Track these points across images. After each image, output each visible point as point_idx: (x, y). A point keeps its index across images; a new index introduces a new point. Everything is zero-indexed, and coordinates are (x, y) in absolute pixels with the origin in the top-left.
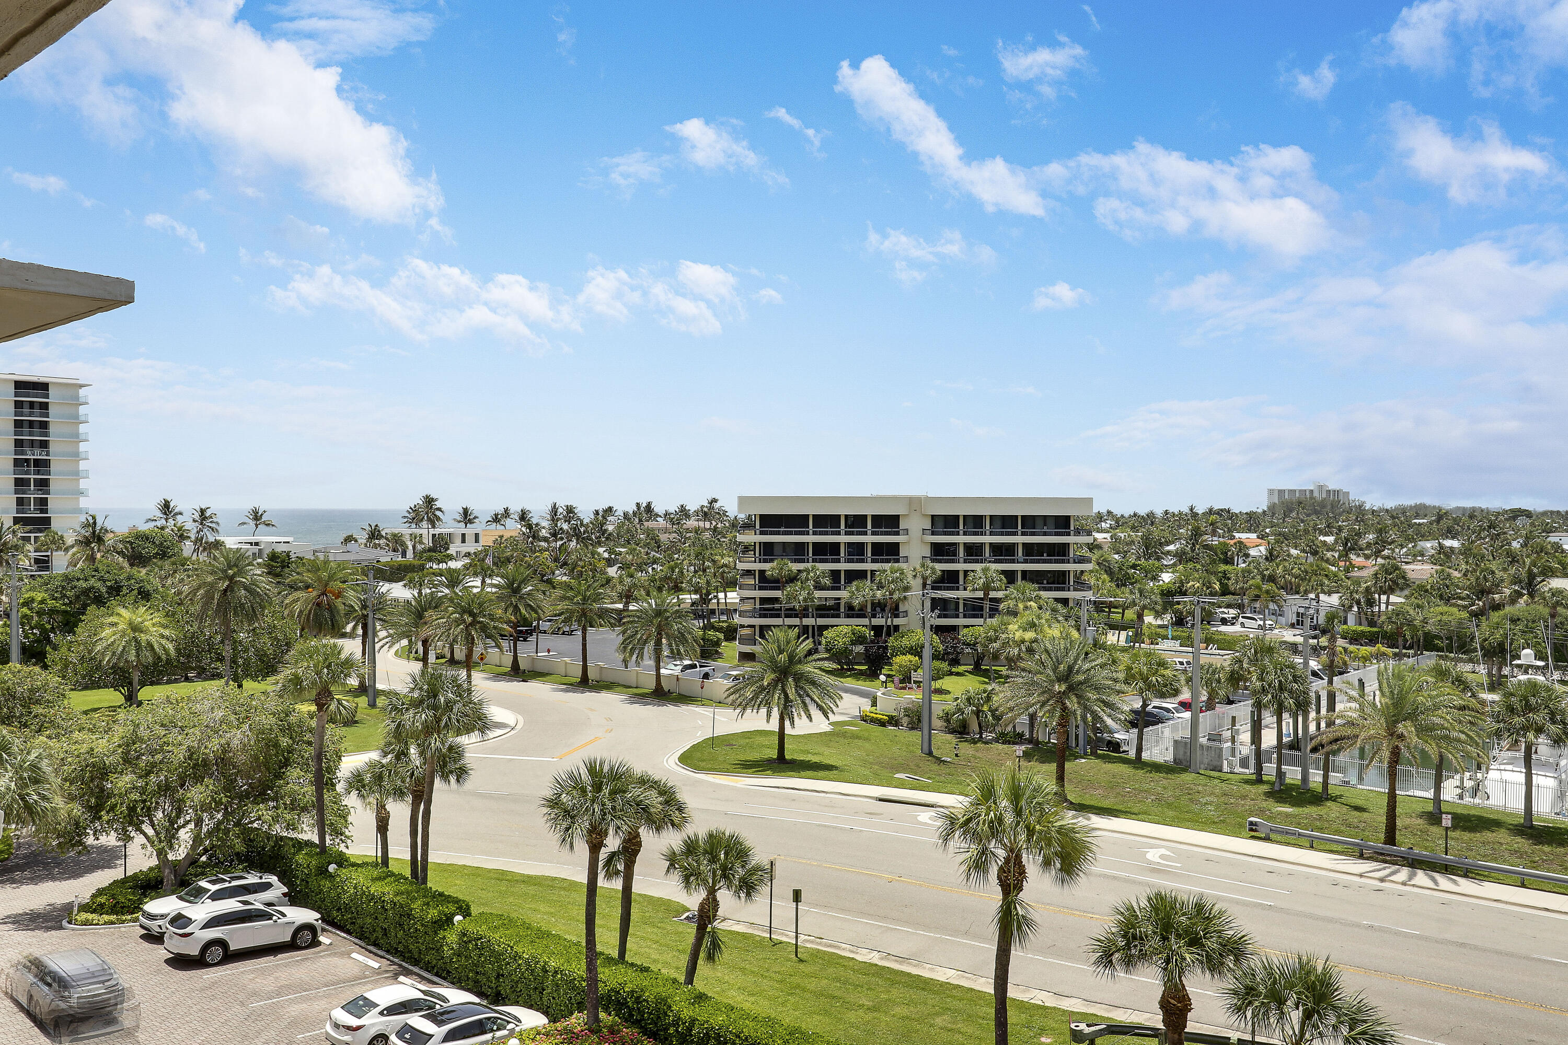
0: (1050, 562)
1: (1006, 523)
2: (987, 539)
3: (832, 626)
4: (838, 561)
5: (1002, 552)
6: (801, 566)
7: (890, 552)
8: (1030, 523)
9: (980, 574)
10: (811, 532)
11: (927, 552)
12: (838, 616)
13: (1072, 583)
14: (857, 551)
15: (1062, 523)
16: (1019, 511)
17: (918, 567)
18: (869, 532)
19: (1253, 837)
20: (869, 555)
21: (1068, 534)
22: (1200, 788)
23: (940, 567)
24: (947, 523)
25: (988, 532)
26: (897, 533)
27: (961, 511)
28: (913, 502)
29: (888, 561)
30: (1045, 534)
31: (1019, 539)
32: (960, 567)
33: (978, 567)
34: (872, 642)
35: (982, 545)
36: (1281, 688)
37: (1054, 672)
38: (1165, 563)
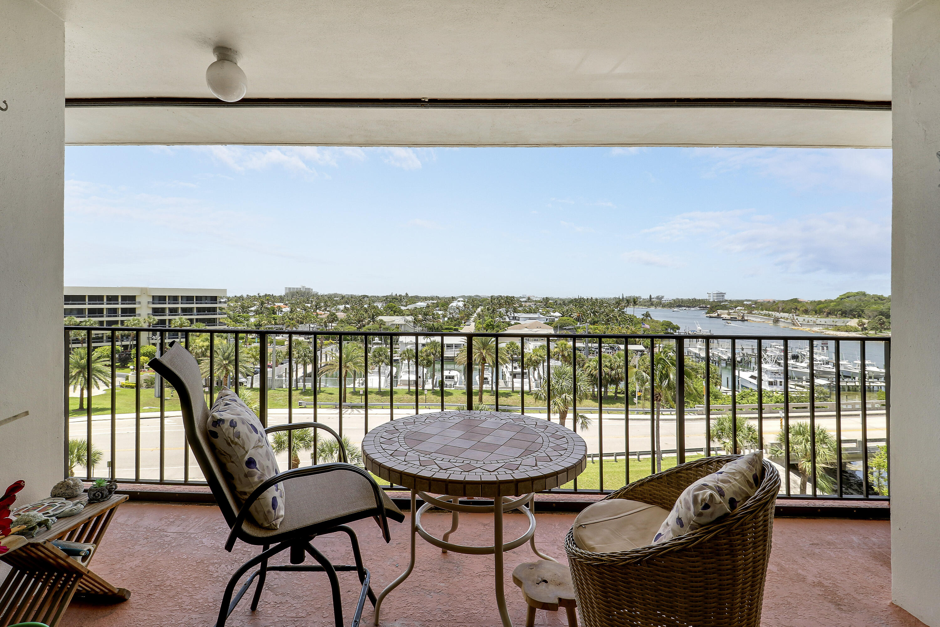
0: (209, 314)
1: (189, 299)
2: (180, 306)
3: (100, 347)
4: (103, 316)
5: (186, 311)
6: (82, 319)
7: (132, 312)
8: (199, 299)
9: (177, 320)
10: (87, 303)
11: (150, 312)
12: (102, 342)
13: (218, 323)
14: (113, 312)
15: (214, 299)
16: (195, 294)
17: (146, 318)
18: (120, 303)
19: (300, 408)
20: (120, 313)
21: (216, 303)
22: (276, 395)
23: (157, 318)
24: (162, 299)
25: (180, 303)
26: (135, 304)
27: (167, 294)
28: (144, 290)
29: (131, 316)
30: (206, 303)
31: (195, 306)
32: (167, 318)
33: (177, 317)
34: (122, 352)
35: (177, 308)
36: (305, 356)
37: (223, 357)
38: (250, 314)
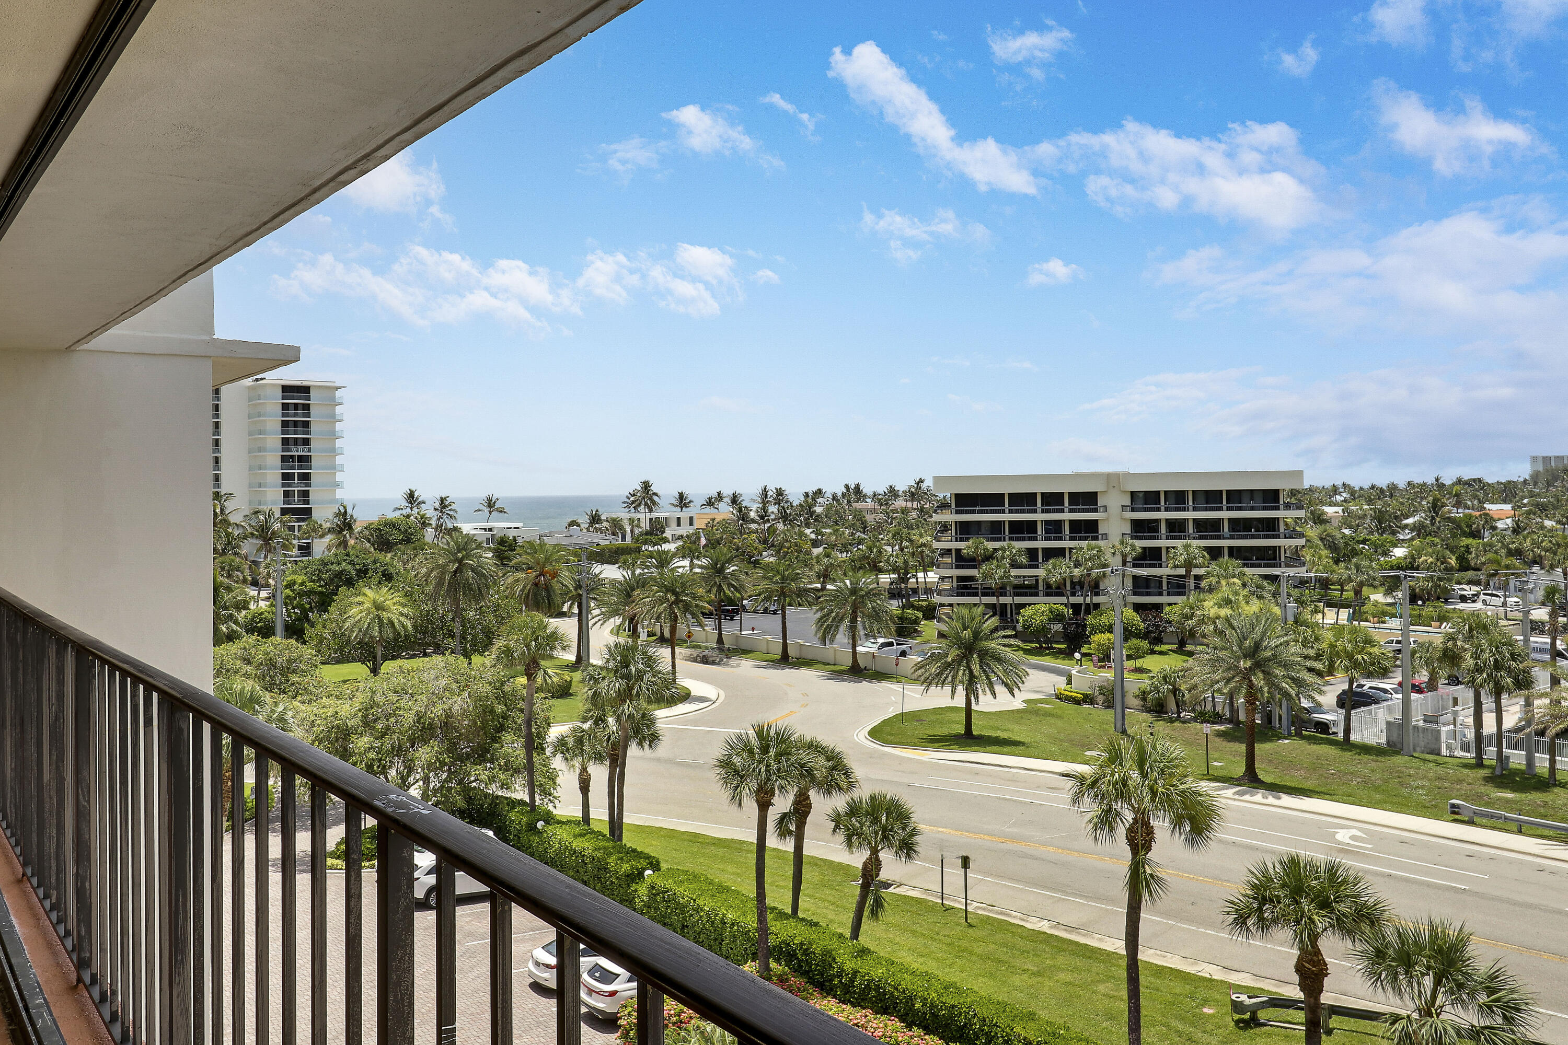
0: (1259, 537)
1: (1211, 498)
2: (1190, 515)
3: (1030, 605)
4: (1035, 539)
5: (1207, 528)
6: (997, 545)
7: (1089, 529)
8: (1236, 498)
9: (1181, 550)
10: (1007, 510)
11: (1127, 529)
12: (1036, 594)
13: (1283, 559)
14: (1054, 529)
15: (1271, 497)
16: (1224, 486)
17: (1117, 544)
18: (1066, 510)
19: (1456, 821)
20: (1067, 532)
21: (1278, 508)
22: (1412, 772)
23: (1140, 544)
24: (1150, 499)
25: (1191, 508)
26: (1096, 511)
27: (1162, 487)
28: (1112, 479)
29: (1085, 539)
30: (1252, 509)
31: (1225, 514)
32: (1162, 543)
33: (1179, 543)
34: (1070, 619)
35: (1185, 521)
37: (1240, 648)
38: (1402, 537)
